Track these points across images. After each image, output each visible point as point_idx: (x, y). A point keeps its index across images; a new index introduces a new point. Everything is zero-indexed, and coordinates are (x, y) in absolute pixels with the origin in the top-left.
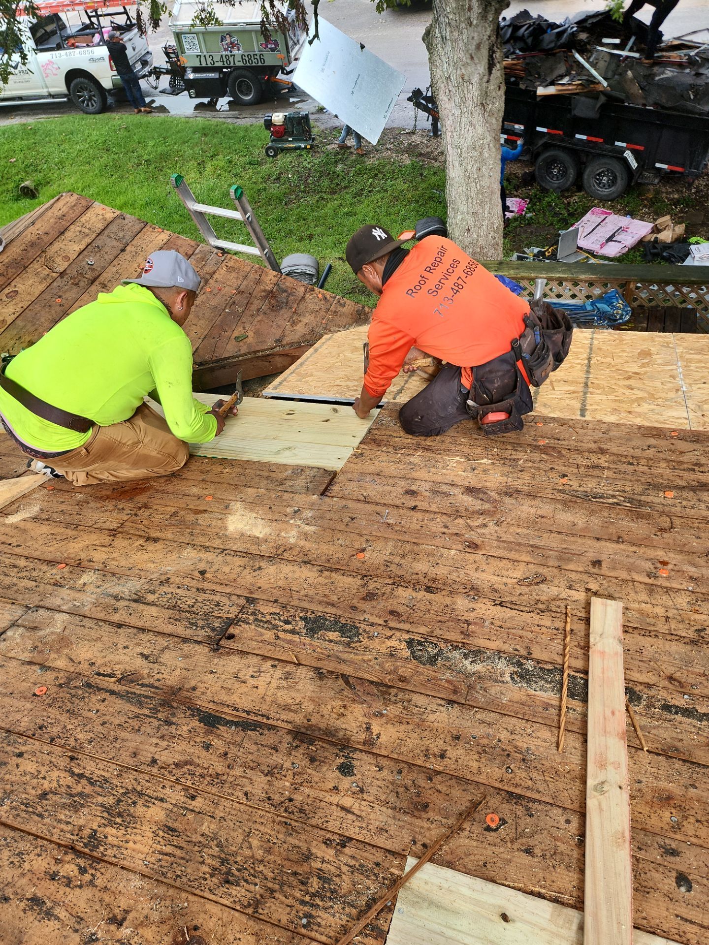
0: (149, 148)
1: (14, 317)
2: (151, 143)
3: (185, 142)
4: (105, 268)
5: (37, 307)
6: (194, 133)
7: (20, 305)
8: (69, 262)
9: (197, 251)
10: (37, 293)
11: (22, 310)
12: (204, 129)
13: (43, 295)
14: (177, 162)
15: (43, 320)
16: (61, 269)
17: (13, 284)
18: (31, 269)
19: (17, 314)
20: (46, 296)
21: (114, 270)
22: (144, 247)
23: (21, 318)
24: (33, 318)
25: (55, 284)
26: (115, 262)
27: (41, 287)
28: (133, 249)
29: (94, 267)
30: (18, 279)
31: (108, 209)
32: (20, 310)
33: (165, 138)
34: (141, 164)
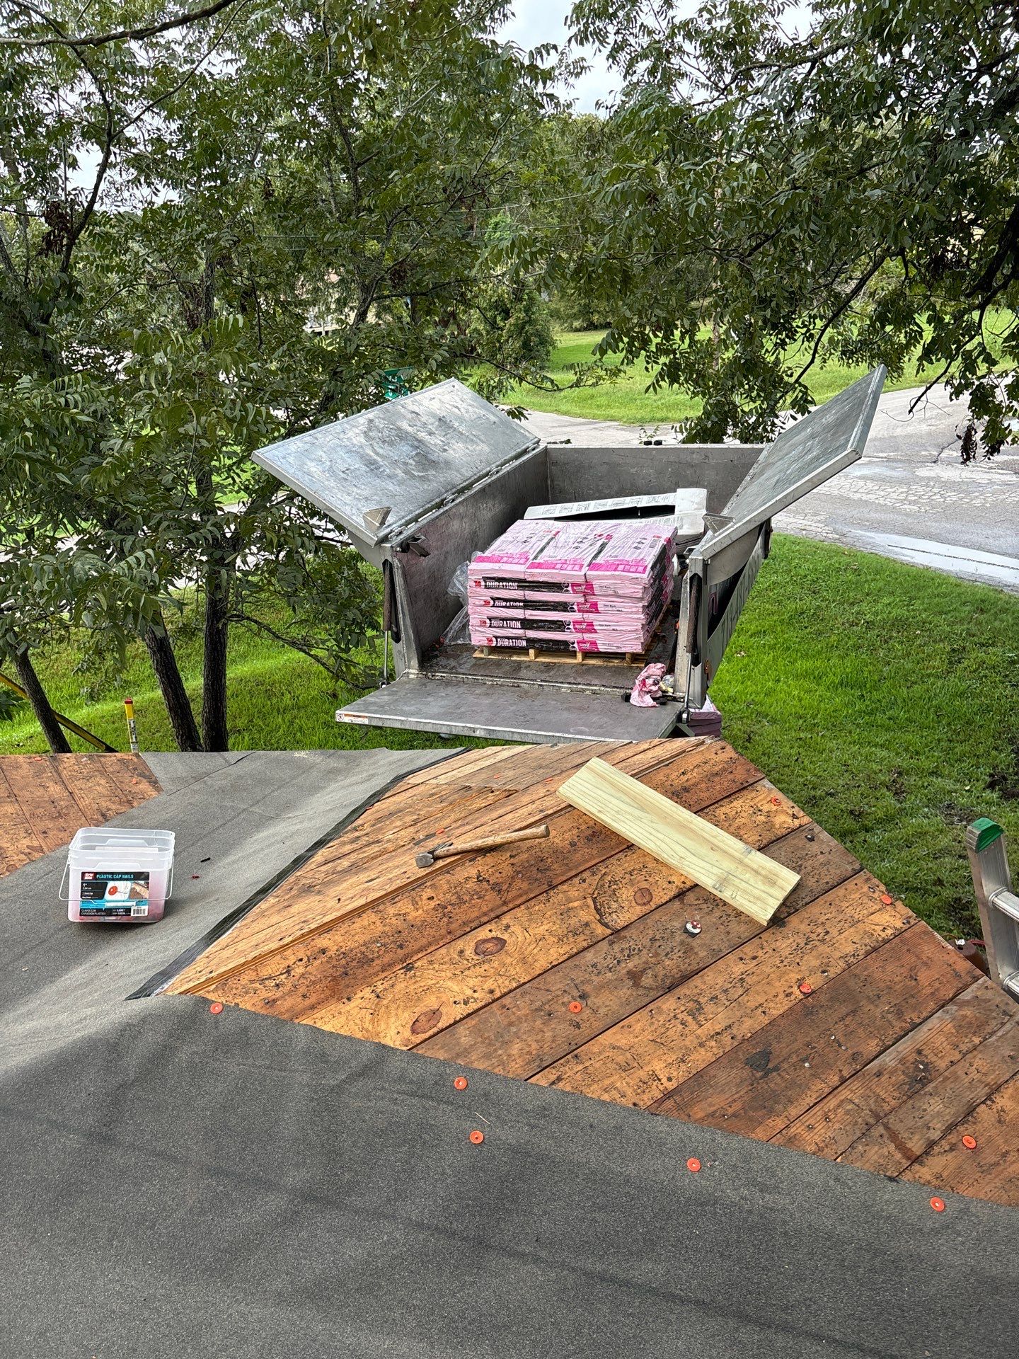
0: (880, 606)
1: (460, 1011)
2: (886, 600)
3: (941, 613)
4: (718, 956)
5: (522, 1006)
6: (964, 604)
7: (489, 984)
8: (646, 909)
9: (967, 995)
10: (541, 964)
11: (489, 998)
12: (983, 601)
13: (550, 977)
14: (916, 637)
15: (515, 1049)
16: (620, 920)
17: (505, 920)
18: (557, 897)
19: (473, 1006)
20: (556, 983)
21: (738, 969)
22: (834, 932)
23: (471, 1022)
24: (499, 1035)
25: (589, 956)
26: (748, 950)
27: (557, 953)
28: (804, 927)
29: (695, 943)
30: (519, 912)
31: (787, 803)
32: (482, 997)
33: (911, 599)
34: (857, 625)
